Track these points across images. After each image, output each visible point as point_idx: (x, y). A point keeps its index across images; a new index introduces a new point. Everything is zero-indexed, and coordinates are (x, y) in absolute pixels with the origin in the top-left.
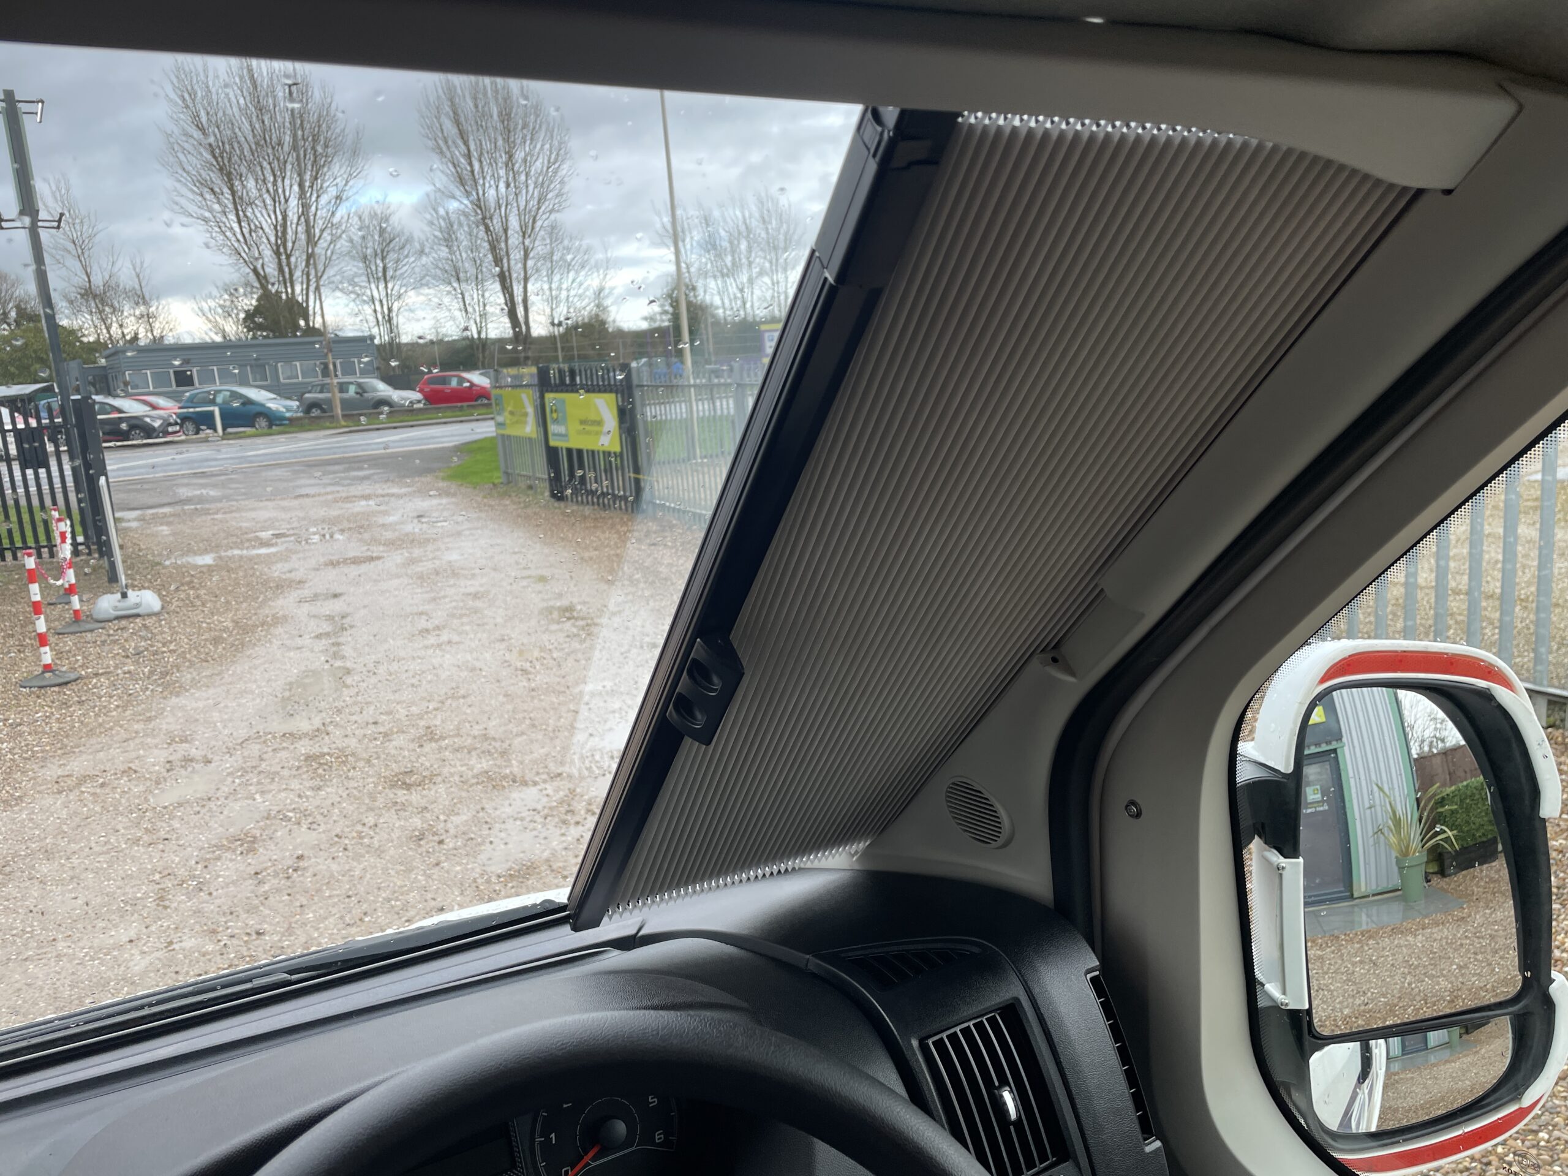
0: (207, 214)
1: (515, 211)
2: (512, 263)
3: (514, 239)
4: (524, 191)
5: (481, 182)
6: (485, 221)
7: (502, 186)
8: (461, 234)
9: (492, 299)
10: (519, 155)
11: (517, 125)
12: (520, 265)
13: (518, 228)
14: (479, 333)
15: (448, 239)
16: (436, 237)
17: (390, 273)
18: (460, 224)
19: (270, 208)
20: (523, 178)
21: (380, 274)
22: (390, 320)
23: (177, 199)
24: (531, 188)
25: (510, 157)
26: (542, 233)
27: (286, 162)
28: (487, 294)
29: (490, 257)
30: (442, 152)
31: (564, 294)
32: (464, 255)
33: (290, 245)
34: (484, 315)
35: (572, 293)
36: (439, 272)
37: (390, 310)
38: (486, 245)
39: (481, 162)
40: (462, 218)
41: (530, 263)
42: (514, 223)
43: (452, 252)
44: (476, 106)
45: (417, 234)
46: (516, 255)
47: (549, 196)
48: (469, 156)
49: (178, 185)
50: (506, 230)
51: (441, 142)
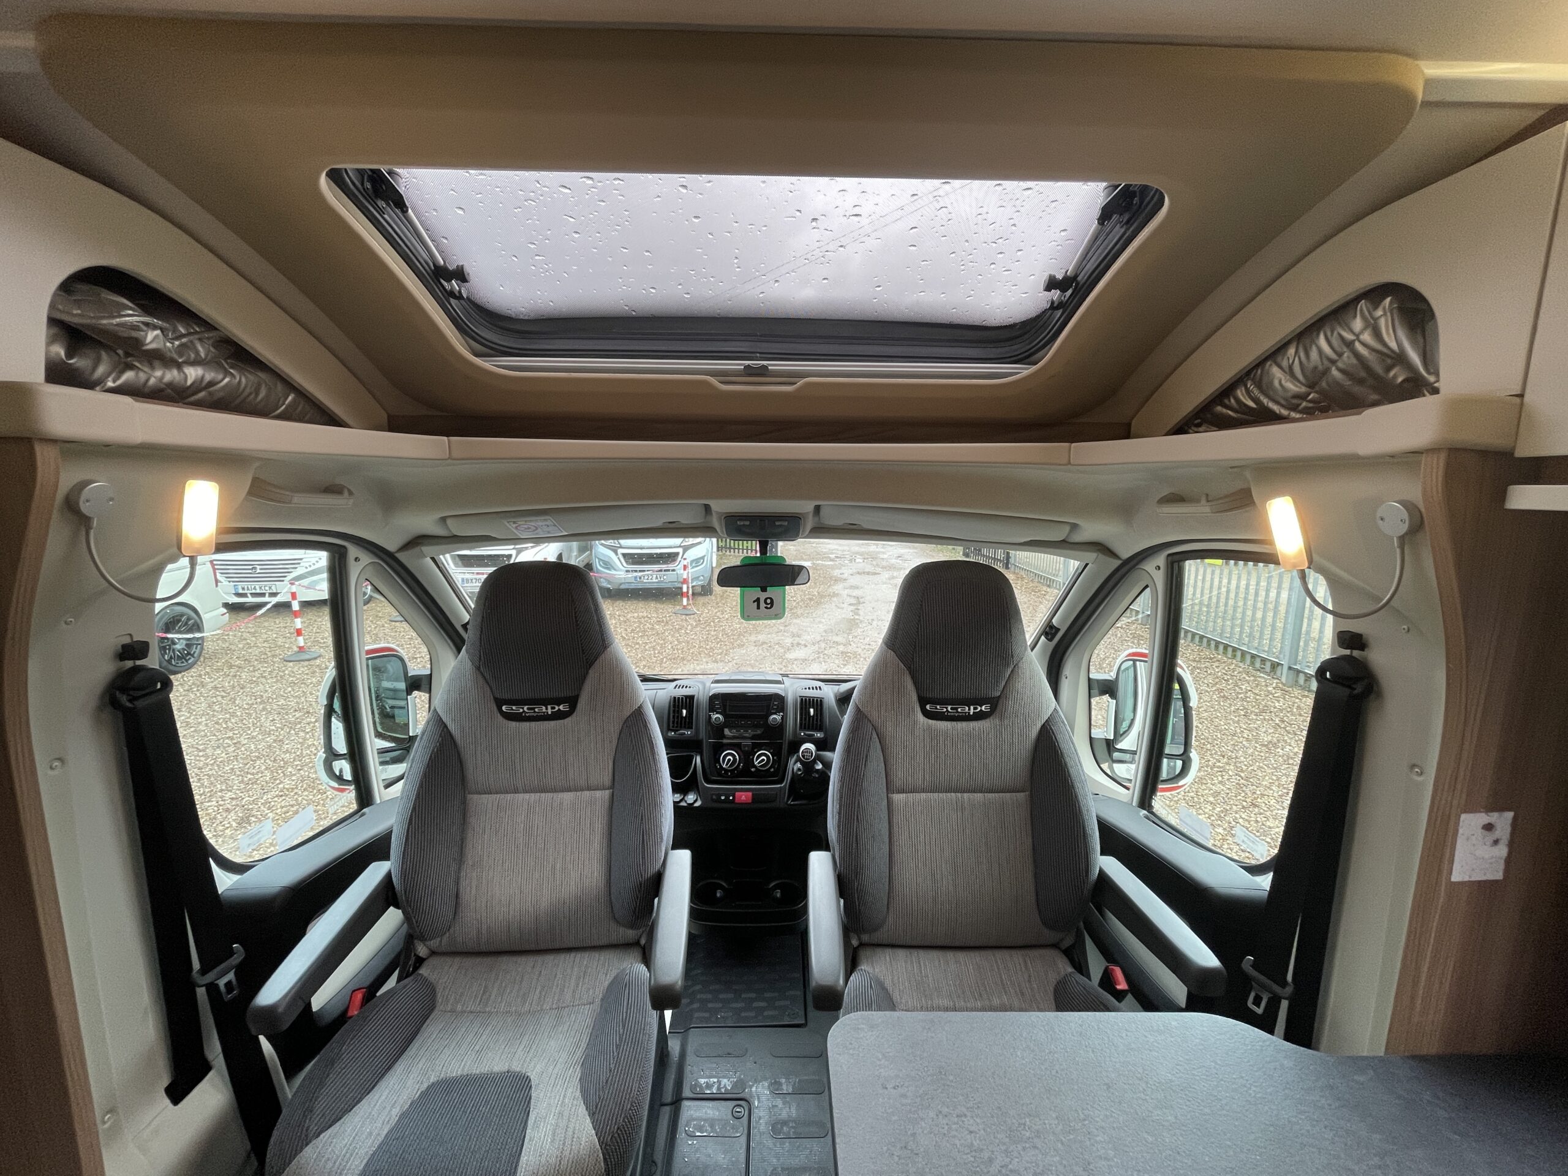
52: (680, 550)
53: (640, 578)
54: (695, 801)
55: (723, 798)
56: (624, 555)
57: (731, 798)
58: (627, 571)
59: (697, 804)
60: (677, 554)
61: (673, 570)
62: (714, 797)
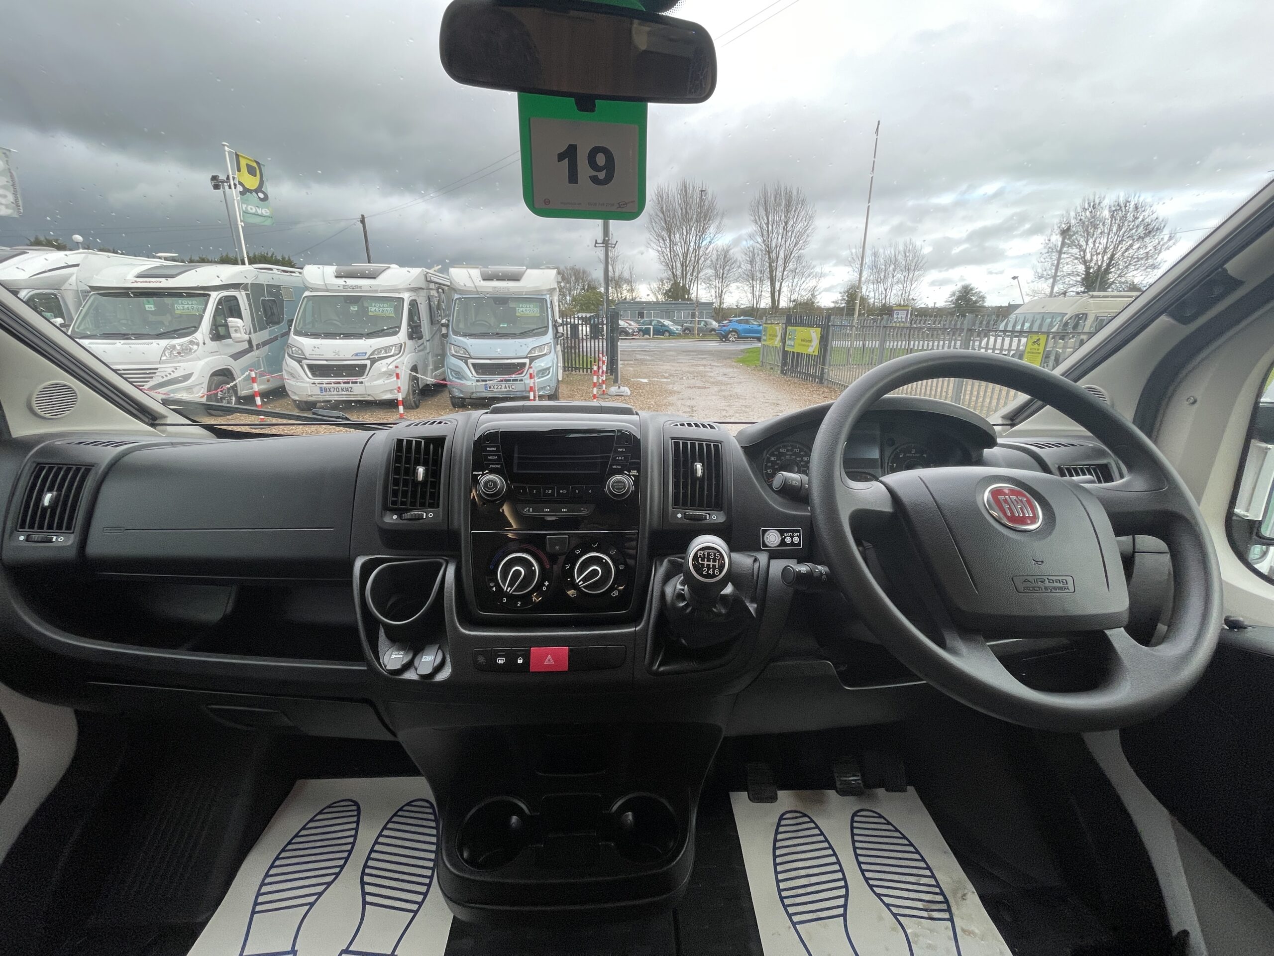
0: (660, 249)
1: (783, 249)
2: (778, 272)
3: (781, 262)
4: (789, 240)
5: (771, 235)
6: (769, 252)
7: (780, 237)
8: (758, 259)
9: (765, 289)
10: (791, 223)
11: (792, 209)
12: (781, 274)
13: (783, 257)
14: (757, 304)
15: (752, 262)
16: (747, 260)
17: (725, 276)
18: (758, 255)
19: (683, 246)
20: (790, 233)
21: (721, 276)
22: (721, 297)
23: (649, 242)
24: (792, 239)
25: (786, 223)
26: (794, 259)
27: (692, 226)
28: (764, 286)
29: (768, 269)
30: (756, 223)
31: (797, 289)
32: (757, 268)
33: (688, 262)
34: (760, 296)
35: (802, 288)
36: (745, 276)
37: (722, 292)
38: (767, 264)
39: (772, 226)
40: (760, 252)
41: (785, 273)
42: (782, 255)
43: (752, 267)
44: (775, 201)
45: (739, 258)
46: (780, 269)
47: (800, 242)
48: (767, 224)
49: (651, 236)
50: (777, 258)
51: (757, 217)
52: (527, 361)
53: (490, 387)
54: (438, 669)
55: (501, 661)
56: (474, 365)
57: (520, 661)
58: (478, 381)
59: (444, 675)
60: (524, 364)
61: (521, 380)
62: (481, 659)
